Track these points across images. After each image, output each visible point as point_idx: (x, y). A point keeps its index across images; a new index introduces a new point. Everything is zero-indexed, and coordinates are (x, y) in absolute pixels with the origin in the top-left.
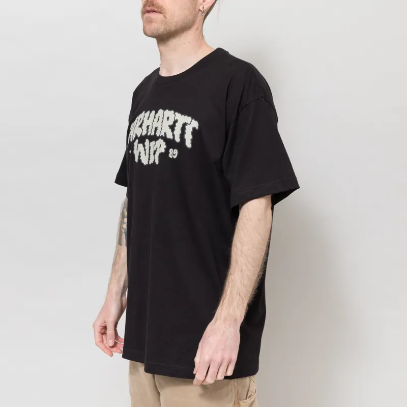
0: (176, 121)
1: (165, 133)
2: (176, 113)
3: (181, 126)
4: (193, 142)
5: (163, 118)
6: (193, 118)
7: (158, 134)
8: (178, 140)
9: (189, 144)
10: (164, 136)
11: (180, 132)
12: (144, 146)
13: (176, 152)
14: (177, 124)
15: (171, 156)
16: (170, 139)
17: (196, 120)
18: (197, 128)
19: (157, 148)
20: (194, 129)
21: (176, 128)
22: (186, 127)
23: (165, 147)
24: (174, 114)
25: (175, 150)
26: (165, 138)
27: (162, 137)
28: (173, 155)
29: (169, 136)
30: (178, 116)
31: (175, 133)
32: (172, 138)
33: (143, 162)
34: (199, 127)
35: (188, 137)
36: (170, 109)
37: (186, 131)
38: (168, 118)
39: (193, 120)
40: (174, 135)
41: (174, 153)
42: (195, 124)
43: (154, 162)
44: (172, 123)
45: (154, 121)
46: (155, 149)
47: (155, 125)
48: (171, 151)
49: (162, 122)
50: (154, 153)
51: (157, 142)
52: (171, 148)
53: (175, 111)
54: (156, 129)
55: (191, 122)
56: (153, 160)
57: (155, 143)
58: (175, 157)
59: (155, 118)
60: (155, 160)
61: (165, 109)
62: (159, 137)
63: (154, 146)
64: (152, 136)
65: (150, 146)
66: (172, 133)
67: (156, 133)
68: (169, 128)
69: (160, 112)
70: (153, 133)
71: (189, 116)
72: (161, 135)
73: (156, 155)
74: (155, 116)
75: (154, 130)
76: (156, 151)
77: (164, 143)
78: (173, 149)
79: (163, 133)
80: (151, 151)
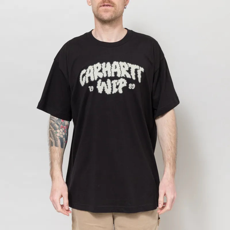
0: (130, 68)
2: (128, 64)
3: (134, 71)
4: (141, 78)
5: (120, 66)
7: (119, 75)
8: (134, 78)
9: (140, 81)
10: (124, 76)
11: (135, 74)
12: (106, 83)
13: (134, 85)
14: (131, 70)
15: (130, 88)
16: (129, 78)
17: (142, 67)
18: (143, 71)
19: (119, 84)
21: (131, 72)
22: (138, 71)
23: (126, 83)
24: (127, 64)
25: (133, 84)
26: (125, 78)
27: (123, 77)
28: (132, 87)
29: (128, 76)
30: (130, 65)
31: (131, 74)
32: (130, 77)
33: (106, 92)
34: (144, 71)
35: (139, 77)
36: (123, 61)
37: (138, 73)
38: (124, 66)
39: (140, 67)
40: (131, 76)
41: (133, 86)
42: (142, 69)
43: (118, 92)
44: (128, 69)
45: (111, 68)
46: (118, 85)
47: (114, 70)
48: (130, 85)
49: (120, 69)
50: (117, 87)
51: (119, 80)
52: (130, 83)
53: (127, 62)
54: (116, 73)
55: (139, 68)
56: (117, 91)
57: (117, 81)
58: (133, 88)
59: (112, 66)
60: (118, 91)
61: (119, 62)
62: (121, 78)
63: (116, 83)
64: (113, 77)
65: (112, 83)
66: (129, 75)
67: (117, 75)
68: (126, 72)
69: (115, 63)
70: (113, 75)
71: (137, 65)
72: (122, 76)
73: (118, 88)
74: (111, 65)
75: (114, 73)
76: (119, 85)
77: (126, 81)
78: (132, 84)
79: (123, 75)
80: (113, 86)
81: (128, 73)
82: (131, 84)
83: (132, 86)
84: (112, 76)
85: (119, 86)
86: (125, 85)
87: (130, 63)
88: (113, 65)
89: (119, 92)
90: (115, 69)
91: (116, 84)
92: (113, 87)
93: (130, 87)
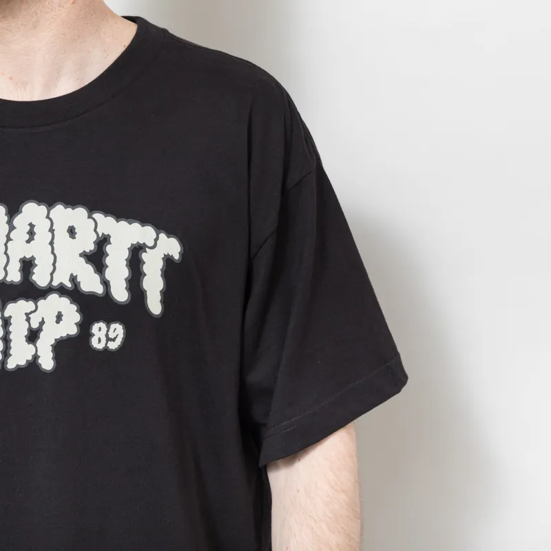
0: (103, 241)
1: (73, 279)
2: (98, 216)
3: (126, 254)
4: (166, 296)
5: (52, 230)
6: (159, 227)
7: (40, 278)
8: (121, 294)
9: (155, 305)
10: (69, 285)
11: (126, 273)
13: (118, 330)
14: (109, 249)
15: (97, 343)
16: (92, 296)
17: (170, 233)
18: (177, 257)
19: (42, 323)
20: (168, 260)
21: (108, 261)
22: (144, 256)
23: (77, 317)
24: (90, 217)
25: (113, 326)
26: (73, 293)
27: (62, 290)
28: (108, 339)
29: (90, 283)
30: (107, 224)
31: (108, 274)
32: (99, 290)
34: (183, 254)
35: (153, 285)
36: (71, 203)
37: (145, 268)
38: (72, 232)
39: (163, 236)
40: (106, 283)
41: (112, 335)
42: (171, 247)
43: (34, 364)
44: (90, 247)
45: (9, 239)
46: (35, 325)
47: (20, 250)
48: (99, 330)
49: (51, 243)
50: (33, 336)
51: (41, 303)
52: (98, 320)
53: (92, 209)
54: (27, 265)
55: (156, 240)
56: (30, 358)
57: (30, 305)
58: (113, 346)
59: (12, 228)
60: (36, 357)
61: (50, 204)
62: (49, 290)
63: (27, 315)
64: (12, 286)
65: (7, 314)
66: (97, 277)
67: (34, 278)
68: (82, 260)
69: (32, 211)
70: (15, 276)
71: (144, 222)
72: (55, 283)
73: (39, 343)
74: (10, 222)
75: (18, 265)
76: (39, 330)
77: (74, 307)
78: (108, 324)
79: (62, 278)
80: (11, 329)
81: (89, 269)
82: (102, 325)
83: (107, 335)
84: (9, 279)
85: (42, 335)
86: (69, 327)
87: (107, 212)
88: (17, 221)
89: (40, 361)
90: (28, 241)
91: (28, 320)
92: (11, 337)
93: (100, 340)
